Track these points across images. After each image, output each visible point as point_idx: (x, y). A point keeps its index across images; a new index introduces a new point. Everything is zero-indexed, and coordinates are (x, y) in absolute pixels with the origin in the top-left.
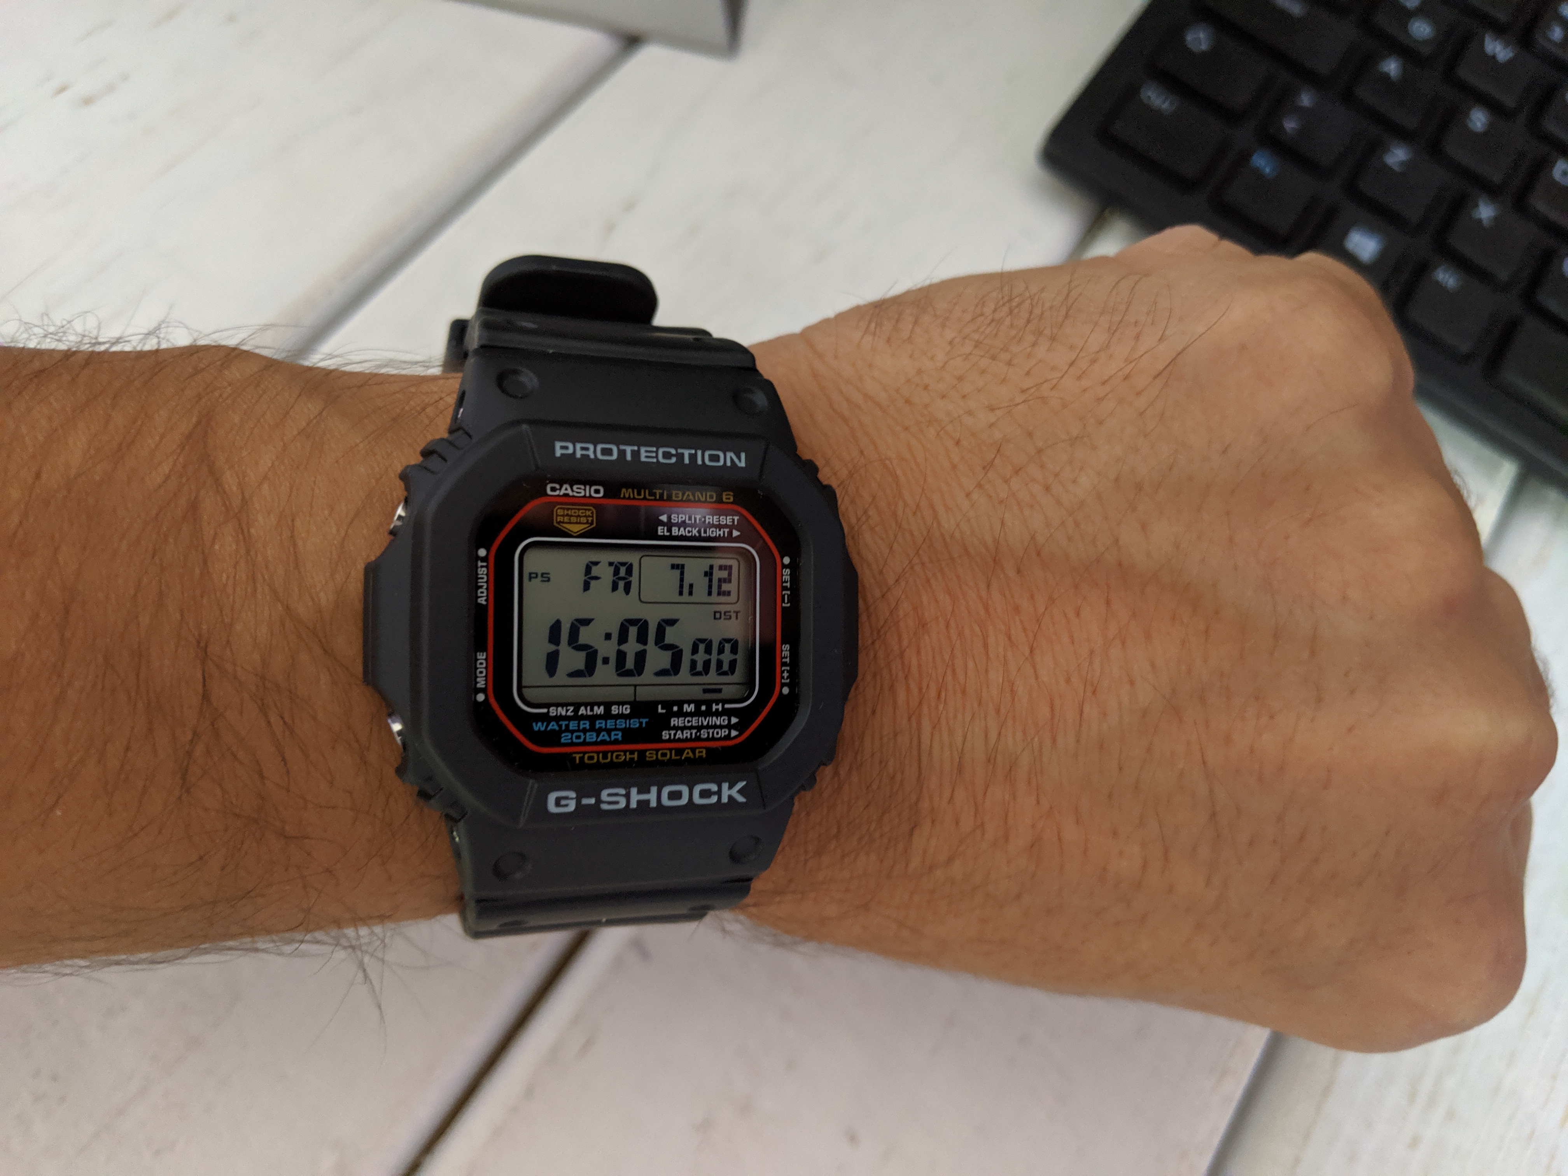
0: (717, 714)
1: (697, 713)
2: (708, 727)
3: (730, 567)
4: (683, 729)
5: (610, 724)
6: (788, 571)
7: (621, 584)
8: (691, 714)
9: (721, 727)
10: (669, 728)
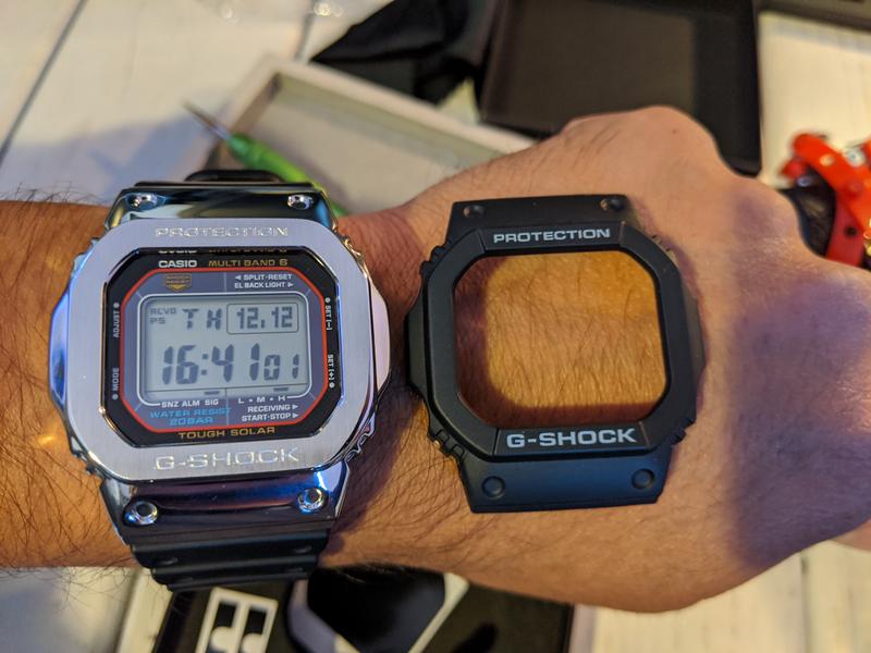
0: (282, 403)
1: (267, 402)
2: (275, 412)
3: (291, 308)
4: (257, 414)
5: (204, 412)
6: (329, 307)
7: (214, 323)
8: (263, 404)
9: (285, 412)
10: (248, 414)
